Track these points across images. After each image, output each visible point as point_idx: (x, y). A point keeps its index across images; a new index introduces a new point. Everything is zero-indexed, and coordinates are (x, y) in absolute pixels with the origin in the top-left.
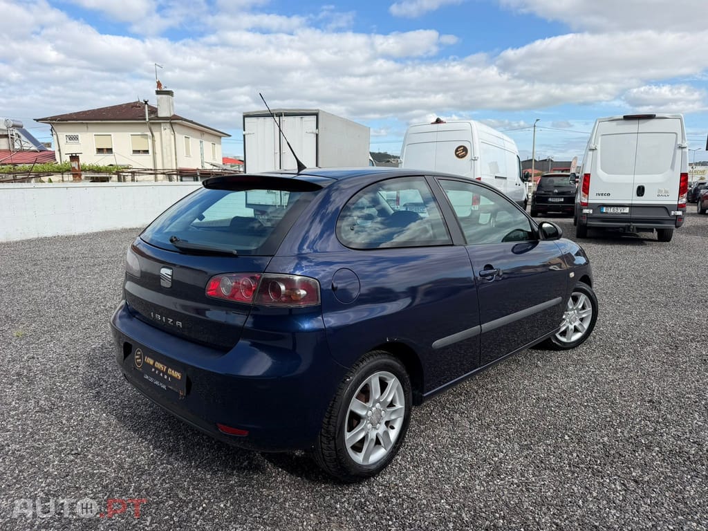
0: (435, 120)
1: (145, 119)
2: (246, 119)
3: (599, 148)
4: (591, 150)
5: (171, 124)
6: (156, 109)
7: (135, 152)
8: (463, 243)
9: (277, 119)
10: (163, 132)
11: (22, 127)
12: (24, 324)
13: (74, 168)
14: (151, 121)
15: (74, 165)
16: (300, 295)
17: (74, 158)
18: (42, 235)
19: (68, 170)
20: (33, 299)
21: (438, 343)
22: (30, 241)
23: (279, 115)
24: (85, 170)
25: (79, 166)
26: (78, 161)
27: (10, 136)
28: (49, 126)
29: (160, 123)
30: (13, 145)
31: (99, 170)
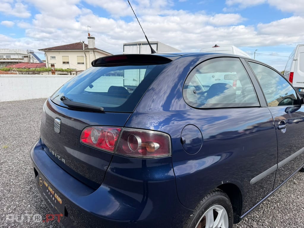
0: (214, 46)
1: (83, 49)
2: (125, 46)
3: (299, 59)
4: (294, 60)
5: (94, 51)
6: (88, 45)
7: (78, 63)
8: (266, 105)
9: (138, 46)
10: (90, 55)
11: (33, 53)
12: (10, 141)
13: (52, 70)
14: (86, 50)
15: (53, 68)
16: (154, 147)
17: (53, 65)
18: (35, 98)
19: (50, 71)
20: (19, 128)
21: (253, 180)
22: (29, 100)
23: (140, 44)
24: (57, 71)
25: (54, 69)
26: (54, 67)
27: (29, 57)
28: (44, 52)
29: (89, 51)
30: (30, 60)
31: (63, 71)
